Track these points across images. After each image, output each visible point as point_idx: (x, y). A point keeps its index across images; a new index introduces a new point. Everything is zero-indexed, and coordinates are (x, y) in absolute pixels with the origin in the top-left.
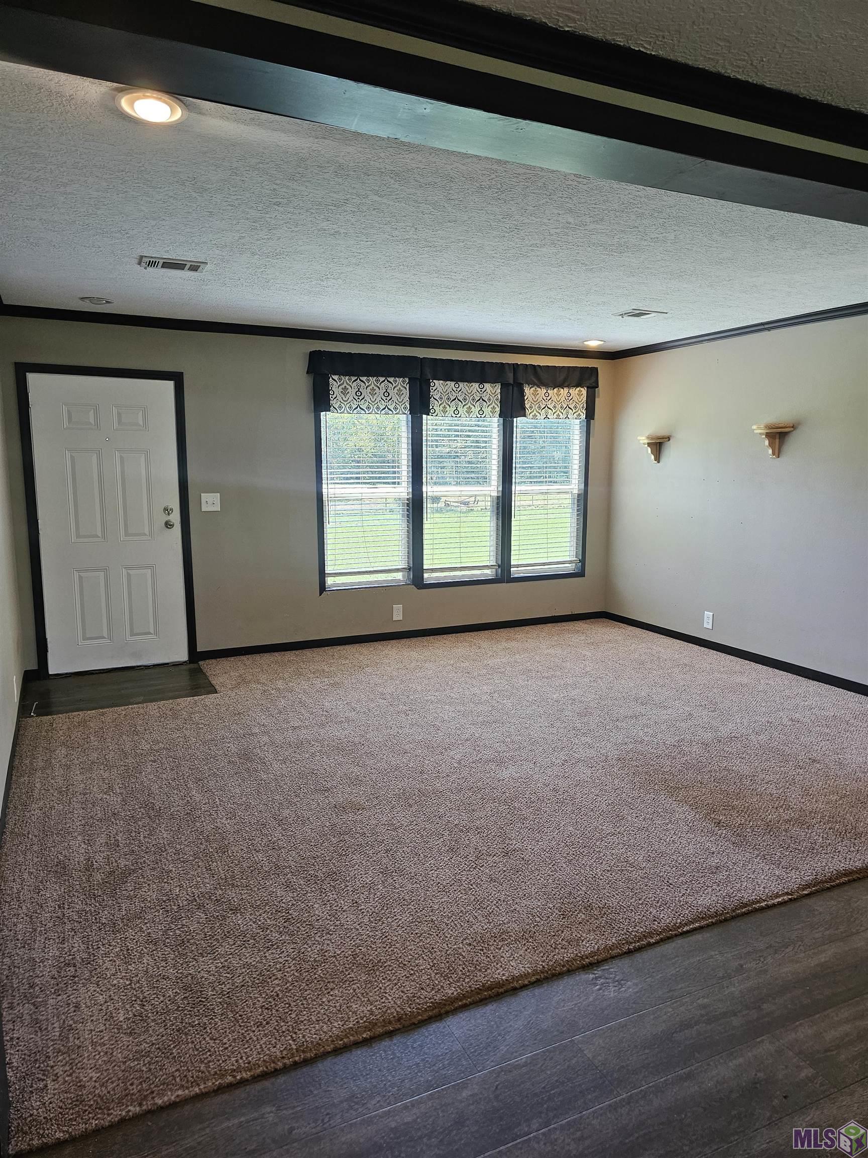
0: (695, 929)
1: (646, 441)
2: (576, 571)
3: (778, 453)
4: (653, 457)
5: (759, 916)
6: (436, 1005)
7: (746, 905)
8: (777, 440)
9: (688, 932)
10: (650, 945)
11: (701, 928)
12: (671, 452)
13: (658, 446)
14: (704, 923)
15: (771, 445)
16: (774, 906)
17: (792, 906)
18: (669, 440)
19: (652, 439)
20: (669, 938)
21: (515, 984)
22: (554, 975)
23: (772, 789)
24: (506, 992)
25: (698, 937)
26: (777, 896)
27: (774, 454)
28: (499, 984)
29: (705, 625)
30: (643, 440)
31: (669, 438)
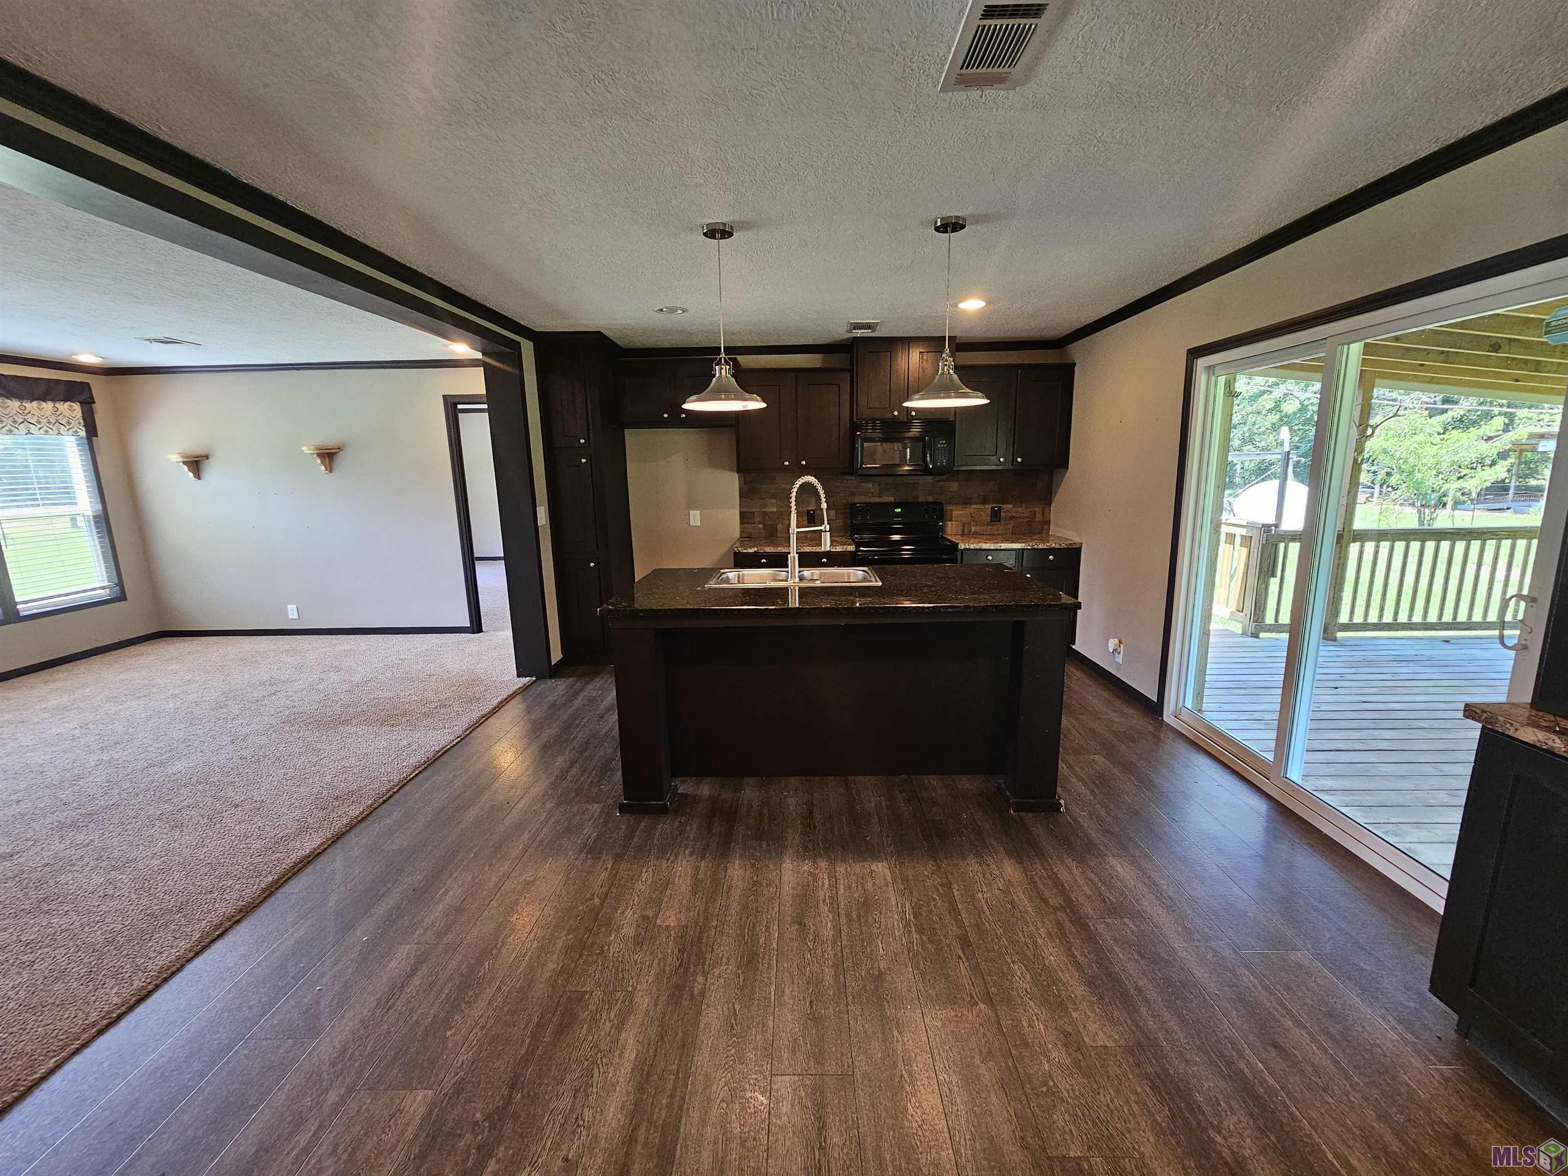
0: (417, 774)
1: (181, 460)
2: (113, 596)
3: (330, 469)
4: (191, 475)
5: (449, 753)
6: (264, 890)
7: (439, 751)
8: (327, 459)
9: (413, 777)
10: (394, 793)
11: (420, 772)
12: (212, 471)
13: (196, 464)
14: (420, 769)
15: (323, 463)
16: (454, 745)
17: (464, 741)
18: (208, 458)
19: (187, 457)
20: (404, 785)
21: (318, 851)
22: (342, 834)
23: (414, 698)
24: (314, 858)
25: (421, 776)
26: (453, 741)
27: (326, 470)
28: (306, 857)
29: (291, 617)
30: (175, 458)
31: (207, 457)
